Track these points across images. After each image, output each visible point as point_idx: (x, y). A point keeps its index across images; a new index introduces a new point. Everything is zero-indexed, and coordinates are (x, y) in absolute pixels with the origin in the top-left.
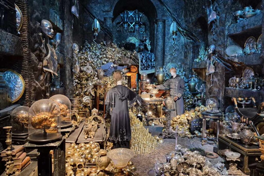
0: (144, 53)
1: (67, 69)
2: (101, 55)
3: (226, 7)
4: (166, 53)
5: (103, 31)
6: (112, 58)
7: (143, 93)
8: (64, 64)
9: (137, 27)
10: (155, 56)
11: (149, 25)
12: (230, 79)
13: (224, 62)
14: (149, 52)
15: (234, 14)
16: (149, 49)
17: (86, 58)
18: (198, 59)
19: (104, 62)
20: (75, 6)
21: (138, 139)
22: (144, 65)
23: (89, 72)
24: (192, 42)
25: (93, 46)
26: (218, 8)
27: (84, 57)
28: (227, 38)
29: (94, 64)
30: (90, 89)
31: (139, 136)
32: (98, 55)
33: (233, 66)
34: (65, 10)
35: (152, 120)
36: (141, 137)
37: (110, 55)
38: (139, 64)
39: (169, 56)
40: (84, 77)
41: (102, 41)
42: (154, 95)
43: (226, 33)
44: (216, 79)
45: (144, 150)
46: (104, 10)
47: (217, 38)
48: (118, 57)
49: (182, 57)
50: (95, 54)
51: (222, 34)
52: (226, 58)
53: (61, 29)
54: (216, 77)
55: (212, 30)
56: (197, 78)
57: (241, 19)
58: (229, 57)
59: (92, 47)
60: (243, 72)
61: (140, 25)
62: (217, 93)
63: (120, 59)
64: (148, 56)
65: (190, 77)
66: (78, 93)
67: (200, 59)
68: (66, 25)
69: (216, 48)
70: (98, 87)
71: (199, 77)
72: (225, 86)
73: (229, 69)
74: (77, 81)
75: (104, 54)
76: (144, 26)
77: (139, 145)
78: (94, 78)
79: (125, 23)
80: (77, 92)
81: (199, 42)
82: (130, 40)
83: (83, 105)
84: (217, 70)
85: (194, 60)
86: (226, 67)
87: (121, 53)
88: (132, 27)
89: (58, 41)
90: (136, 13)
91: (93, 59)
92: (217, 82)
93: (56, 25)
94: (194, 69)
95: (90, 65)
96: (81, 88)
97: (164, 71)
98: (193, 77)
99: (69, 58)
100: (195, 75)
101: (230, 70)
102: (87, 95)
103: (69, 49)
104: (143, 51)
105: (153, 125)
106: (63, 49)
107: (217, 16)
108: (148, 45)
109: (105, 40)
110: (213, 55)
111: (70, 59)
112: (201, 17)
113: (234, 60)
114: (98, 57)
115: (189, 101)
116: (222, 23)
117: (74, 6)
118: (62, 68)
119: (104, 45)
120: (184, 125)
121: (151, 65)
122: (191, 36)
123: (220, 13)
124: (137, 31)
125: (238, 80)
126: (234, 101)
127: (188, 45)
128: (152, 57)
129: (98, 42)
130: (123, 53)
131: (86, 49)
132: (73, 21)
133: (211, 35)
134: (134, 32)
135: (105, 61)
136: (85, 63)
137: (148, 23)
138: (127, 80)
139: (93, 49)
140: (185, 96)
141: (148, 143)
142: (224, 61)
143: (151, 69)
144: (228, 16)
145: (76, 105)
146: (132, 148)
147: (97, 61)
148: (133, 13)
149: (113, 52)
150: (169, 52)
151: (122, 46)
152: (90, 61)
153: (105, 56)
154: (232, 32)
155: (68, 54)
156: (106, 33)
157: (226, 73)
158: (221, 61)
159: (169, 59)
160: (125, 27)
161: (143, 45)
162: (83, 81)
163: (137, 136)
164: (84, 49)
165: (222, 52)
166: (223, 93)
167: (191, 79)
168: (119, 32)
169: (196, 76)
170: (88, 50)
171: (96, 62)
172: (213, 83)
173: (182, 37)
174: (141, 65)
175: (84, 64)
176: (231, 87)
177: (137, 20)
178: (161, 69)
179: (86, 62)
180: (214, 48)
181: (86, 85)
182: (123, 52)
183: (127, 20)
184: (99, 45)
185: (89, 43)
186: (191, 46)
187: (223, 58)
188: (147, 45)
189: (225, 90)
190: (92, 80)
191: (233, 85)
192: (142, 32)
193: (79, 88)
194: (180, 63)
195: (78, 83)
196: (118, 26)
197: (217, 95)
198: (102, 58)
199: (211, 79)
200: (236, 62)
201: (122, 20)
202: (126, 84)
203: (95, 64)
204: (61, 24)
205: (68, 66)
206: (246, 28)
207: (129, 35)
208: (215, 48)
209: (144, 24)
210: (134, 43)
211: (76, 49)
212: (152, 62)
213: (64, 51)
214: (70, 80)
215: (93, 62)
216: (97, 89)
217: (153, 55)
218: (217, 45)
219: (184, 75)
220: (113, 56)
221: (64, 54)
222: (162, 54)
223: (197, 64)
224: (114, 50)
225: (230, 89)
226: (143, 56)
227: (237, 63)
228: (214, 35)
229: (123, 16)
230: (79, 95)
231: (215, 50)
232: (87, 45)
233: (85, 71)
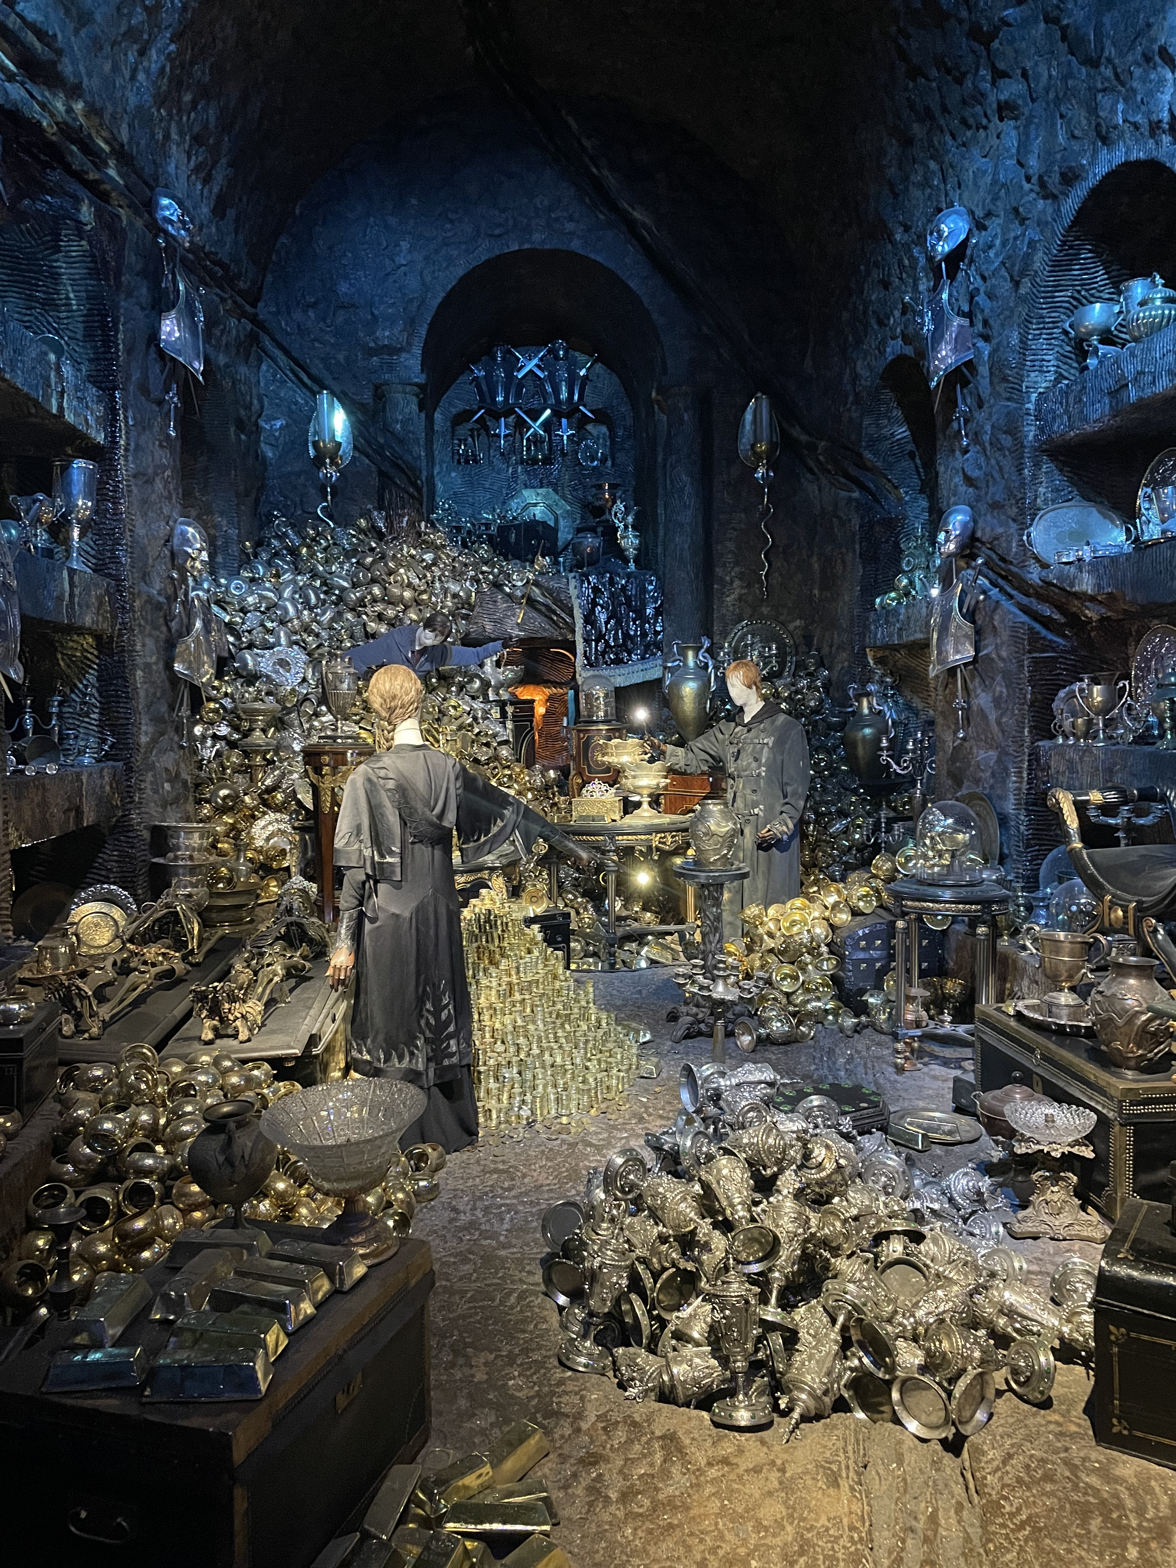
0: (600, 575)
1: (139, 661)
2: (354, 586)
3: (1022, 291)
4: (719, 571)
5: (368, 456)
6: (417, 602)
7: (590, 787)
8: (121, 635)
9: (565, 433)
10: (660, 588)
11: (629, 421)
12: (1062, 694)
13: (1025, 600)
14: (632, 565)
15: (1067, 326)
16: (631, 552)
17: (273, 606)
18: (893, 595)
19: (372, 626)
20: (179, 312)
21: (521, 1040)
22: (600, 637)
23: (290, 681)
24: (856, 500)
25: (313, 540)
26: (981, 299)
27: (262, 598)
28: (1037, 465)
29: (317, 635)
30: (295, 776)
31: (531, 1027)
32: (343, 589)
33: (1075, 622)
34: (121, 336)
35: (639, 938)
36: (541, 1026)
37: (410, 585)
38: (573, 632)
39: (737, 583)
40: (258, 712)
41: (367, 515)
42: (646, 800)
43: (1031, 433)
44: (983, 700)
45: (553, 1105)
46: (372, 345)
47: (980, 468)
48: (455, 596)
49: (811, 590)
50: (324, 583)
51: (1007, 441)
52: (1034, 575)
53: (100, 438)
54: (986, 688)
55: (955, 425)
56: (896, 703)
57: (1103, 349)
58: (1045, 566)
59: (309, 547)
60: (1130, 651)
61: (581, 423)
62: (993, 775)
63: (471, 608)
64: (624, 588)
65: (851, 693)
66: (225, 798)
67: (907, 594)
68: (126, 417)
69: (980, 524)
70: (326, 759)
71: (907, 693)
72: (1030, 732)
73: (1050, 636)
74: (224, 730)
75: (374, 581)
76: (604, 429)
77: (529, 1076)
78: (317, 715)
79: (496, 416)
80: (224, 792)
81: (900, 499)
82: (525, 508)
83: (251, 860)
84: (986, 646)
85: (874, 604)
86: (1037, 627)
87: (472, 573)
88: (535, 434)
89: (83, 504)
90: (557, 358)
91: (311, 609)
92: (987, 711)
93: (54, 411)
94: (874, 647)
95: (296, 643)
96: (247, 770)
97: (706, 666)
98: (868, 694)
99: (150, 600)
100: (881, 682)
101: (1060, 640)
102: (278, 809)
103: (153, 552)
104: (598, 561)
105: (643, 964)
106: (112, 551)
107: (981, 344)
108: (626, 527)
109: (380, 509)
110: (962, 564)
111: (158, 607)
112: (901, 359)
113: (1072, 585)
114: (340, 598)
115: (846, 831)
116: (1005, 379)
117: (173, 314)
118: (111, 655)
119: (380, 536)
120: (807, 958)
121: (644, 635)
122: (853, 471)
123: (991, 322)
124: (564, 455)
125: (1098, 693)
126: (1061, 809)
127: (838, 517)
128: (644, 591)
129: (345, 521)
130: (483, 573)
131: (276, 555)
132: (173, 397)
133: (953, 451)
134: (547, 461)
135: (380, 617)
136: (270, 632)
137: (625, 408)
138: (509, 725)
139: (312, 554)
140: (827, 803)
141: (578, 1061)
142: (1027, 595)
143: (643, 658)
144: (1036, 338)
145: (191, 858)
146: (488, 1092)
147: (333, 620)
148: (541, 359)
149: (428, 567)
150: (737, 563)
151: (480, 536)
152: (296, 622)
153: (376, 591)
154: (1059, 427)
155: (145, 577)
156: (386, 467)
157: (1035, 662)
158: (1011, 597)
159: (740, 598)
160: (498, 436)
161: (600, 529)
162: (258, 733)
163: (520, 1022)
164: (265, 556)
165: (1009, 542)
166: (1025, 775)
167: (860, 706)
168: (467, 462)
169: (886, 688)
170: (287, 563)
171: (331, 628)
172: (967, 719)
173: (809, 476)
174: (587, 641)
175: (258, 635)
176: (1066, 737)
177: (564, 395)
178: (690, 654)
179: (269, 625)
180: (965, 525)
181: (276, 753)
182: (484, 568)
183: (506, 398)
184: (348, 538)
185: (293, 526)
186: (856, 522)
187: (1014, 575)
188: (616, 529)
189: (1034, 757)
190: (306, 726)
191: (1073, 725)
192: (593, 458)
193: (235, 771)
194: (798, 623)
195: (232, 745)
196: (463, 430)
197: (992, 787)
198: (361, 603)
199: (960, 701)
200: (1085, 594)
201: (482, 400)
202: (500, 743)
203: (323, 634)
204: (100, 410)
205: (144, 645)
206: (1133, 394)
207: (523, 477)
208: (975, 522)
209: (601, 417)
210: (552, 524)
211: (190, 551)
212: (644, 619)
213: (115, 560)
214: (157, 720)
215: (314, 626)
216: (318, 770)
217: (651, 583)
218: (983, 507)
219: (824, 686)
220: (425, 592)
221: (117, 579)
222: (697, 575)
223: (887, 622)
224: (428, 557)
225: (1061, 751)
226: (596, 590)
227: (1092, 599)
228: (966, 451)
229: (488, 377)
230: (231, 809)
231: (974, 532)
232: (282, 537)
233: (268, 676)
